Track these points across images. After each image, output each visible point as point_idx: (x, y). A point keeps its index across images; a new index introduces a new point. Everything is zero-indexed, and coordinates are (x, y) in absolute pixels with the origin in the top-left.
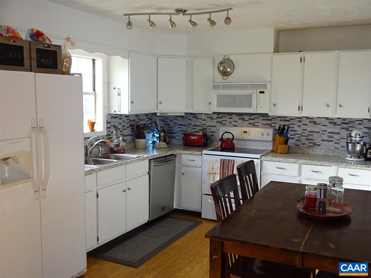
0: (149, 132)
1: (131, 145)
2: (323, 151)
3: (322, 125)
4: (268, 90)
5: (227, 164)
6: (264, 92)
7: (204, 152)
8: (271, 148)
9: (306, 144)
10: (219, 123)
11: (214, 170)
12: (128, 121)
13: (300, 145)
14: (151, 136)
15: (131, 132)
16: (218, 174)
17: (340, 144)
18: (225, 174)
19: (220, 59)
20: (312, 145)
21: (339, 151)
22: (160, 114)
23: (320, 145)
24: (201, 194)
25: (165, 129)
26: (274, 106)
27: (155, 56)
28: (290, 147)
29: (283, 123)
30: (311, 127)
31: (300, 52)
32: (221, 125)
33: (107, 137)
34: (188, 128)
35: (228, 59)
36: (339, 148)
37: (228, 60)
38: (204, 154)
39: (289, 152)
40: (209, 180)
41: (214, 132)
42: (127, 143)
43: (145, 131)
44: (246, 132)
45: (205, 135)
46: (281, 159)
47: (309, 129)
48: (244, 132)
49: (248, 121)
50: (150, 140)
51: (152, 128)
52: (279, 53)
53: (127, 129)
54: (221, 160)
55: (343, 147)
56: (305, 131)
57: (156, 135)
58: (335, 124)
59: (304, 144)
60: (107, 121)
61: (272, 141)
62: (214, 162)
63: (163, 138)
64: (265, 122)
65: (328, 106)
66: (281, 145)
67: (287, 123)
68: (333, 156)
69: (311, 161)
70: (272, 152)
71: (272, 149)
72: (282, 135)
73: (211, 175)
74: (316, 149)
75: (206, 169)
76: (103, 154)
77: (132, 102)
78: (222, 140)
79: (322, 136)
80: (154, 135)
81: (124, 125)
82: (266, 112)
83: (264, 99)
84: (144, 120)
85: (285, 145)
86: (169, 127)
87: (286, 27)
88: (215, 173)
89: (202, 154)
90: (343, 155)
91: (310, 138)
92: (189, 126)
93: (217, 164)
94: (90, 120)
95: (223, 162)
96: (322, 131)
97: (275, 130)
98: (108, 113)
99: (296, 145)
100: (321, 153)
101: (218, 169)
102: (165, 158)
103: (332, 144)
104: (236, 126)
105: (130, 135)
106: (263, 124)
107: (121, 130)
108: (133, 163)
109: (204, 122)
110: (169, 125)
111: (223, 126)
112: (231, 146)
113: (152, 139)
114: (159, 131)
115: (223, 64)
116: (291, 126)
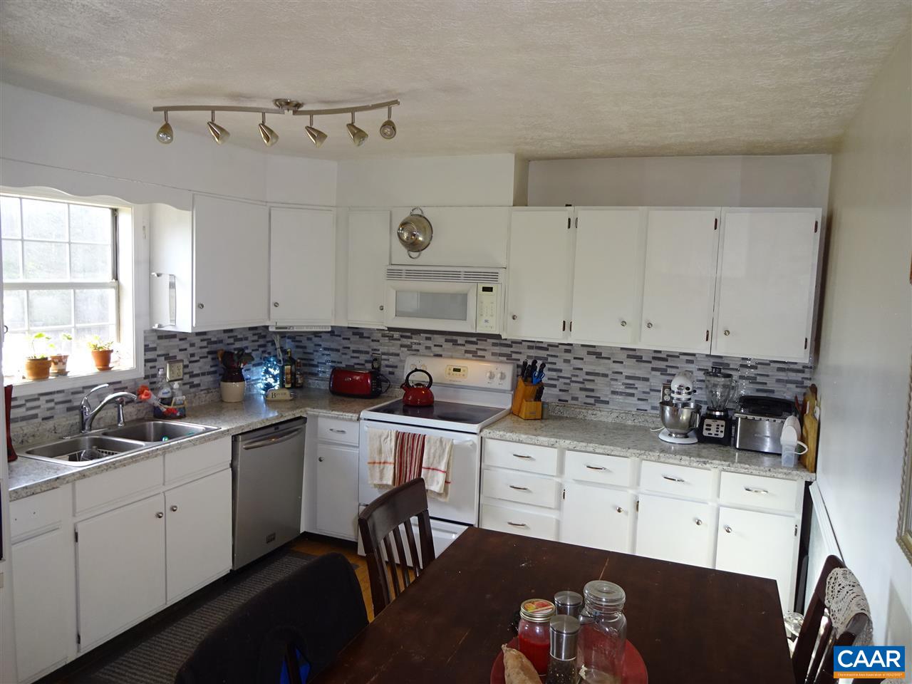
0: (259, 364)
1: (211, 394)
2: (615, 415)
3: (612, 360)
4: (500, 285)
5: (409, 445)
6: (492, 288)
7: (365, 414)
8: (509, 406)
9: (580, 399)
10: (406, 349)
11: (383, 455)
12: (205, 344)
13: (567, 401)
14: (263, 374)
15: (211, 367)
16: (390, 463)
17: (649, 401)
18: (405, 465)
19: (403, 215)
20: (592, 401)
21: (647, 417)
22: (277, 328)
23: (607, 403)
24: (358, 504)
25: (295, 357)
26: (514, 319)
27: (264, 204)
28: (546, 406)
29: (533, 353)
30: (590, 365)
31: (567, 205)
32: (409, 352)
33: (147, 380)
34: (344, 356)
35: (421, 216)
36: (646, 410)
37: (420, 218)
38: (365, 419)
39: (545, 416)
40: (372, 476)
41: (396, 367)
42: (202, 390)
43: (242, 365)
44: (459, 370)
45: (375, 374)
46: (523, 437)
47: (587, 368)
48: (455, 370)
49: (464, 345)
50: (260, 381)
51: (267, 356)
52: (527, 206)
53: (201, 360)
54: (398, 434)
55: (654, 408)
56: (578, 372)
57: (271, 370)
58: (639, 359)
59: (575, 399)
60: (145, 346)
61: (512, 390)
62: (383, 439)
63: (289, 377)
64: (497, 350)
65: (624, 323)
66: (527, 401)
67: (543, 354)
68: (634, 428)
69: (584, 444)
70: (509, 414)
71: (511, 409)
72: (529, 379)
73: (377, 465)
74: (600, 411)
75: (366, 452)
76: (128, 422)
77: (200, 306)
78: (406, 385)
79: (613, 382)
80: (267, 372)
81: (192, 352)
82: (497, 333)
83: (492, 303)
84: (246, 339)
85: (535, 400)
86: (305, 353)
87: (539, 153)
88: (384, 463)
89: (359, 419)
90: (653, 426)
91: (587, 387)
92: (346, 351)
93: (389, 442)
94: (98, 346)
95: (401, 439)
96: (614, 373)
97: (518, 366)
98: (148, 328)
99: (560, 400)
100: (610, 420)
101: (392, 452)
102: (275, 429)
103: (633, 400)
104: (441, 356)
105: (209, 373)
106: (493, 354)
107: (186, 362)
108: (185, 447)
109: (375, 345)
110: (305, 347)
111: (413, 355)
112: (424, 401)
113: (264, 378)
114: (279, 361)
115: (408, 227)
116: (550, 359)
